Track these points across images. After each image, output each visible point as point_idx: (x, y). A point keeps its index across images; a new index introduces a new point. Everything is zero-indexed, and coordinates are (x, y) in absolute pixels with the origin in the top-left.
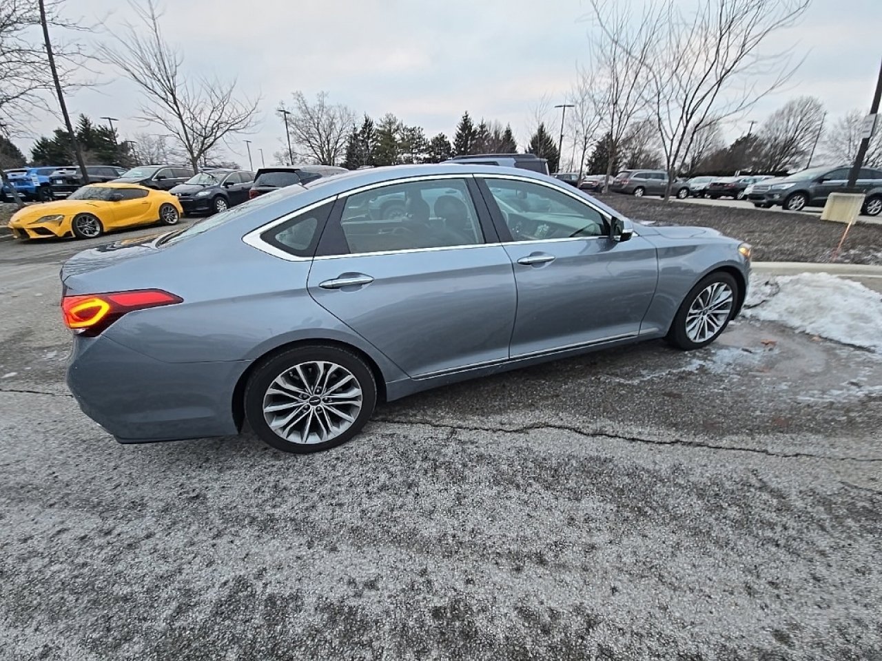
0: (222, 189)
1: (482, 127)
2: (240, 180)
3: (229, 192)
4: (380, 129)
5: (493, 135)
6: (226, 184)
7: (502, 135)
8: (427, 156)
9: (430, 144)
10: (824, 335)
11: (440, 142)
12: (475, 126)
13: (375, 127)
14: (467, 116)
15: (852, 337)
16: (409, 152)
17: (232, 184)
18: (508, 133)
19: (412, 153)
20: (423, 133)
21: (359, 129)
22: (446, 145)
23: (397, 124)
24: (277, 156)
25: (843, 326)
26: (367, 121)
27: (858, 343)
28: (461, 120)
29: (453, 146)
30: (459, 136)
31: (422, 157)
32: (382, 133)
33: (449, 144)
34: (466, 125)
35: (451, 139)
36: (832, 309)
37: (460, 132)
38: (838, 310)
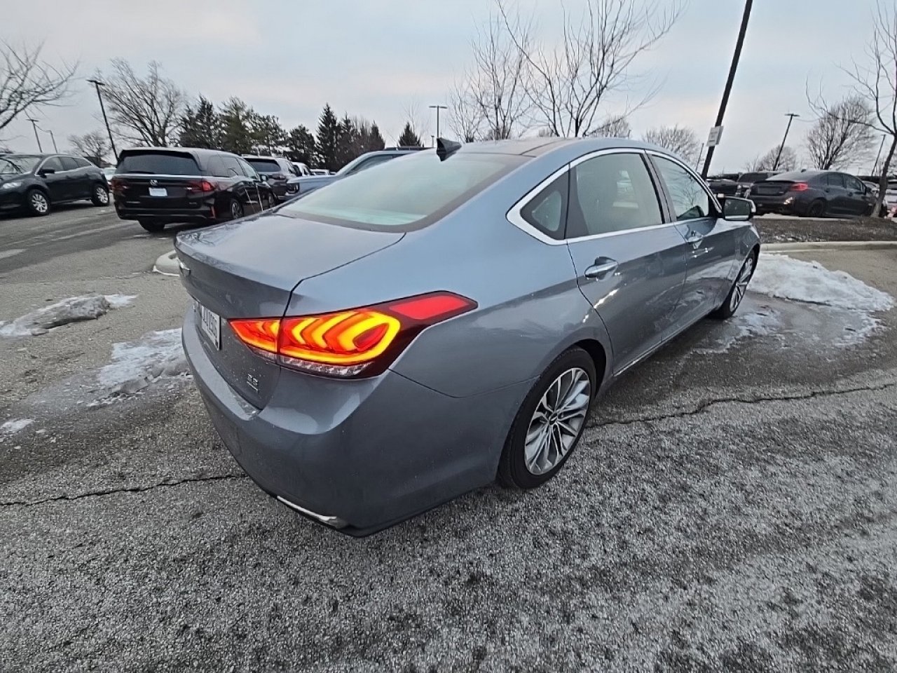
0: (37, 179)
1: (347, 122)
2: (62, 167)
3: (47, 184)
4: (225, 114)
5: (359, 131)
6: (42, 173)
7: (370, 131)
8: (288, 149)
9: (290, 136)
10: (791, 297)
11: (300, 135)
12: (340, 120)
13: (216, 111)
14: (329, 109)
15: (811, 296)
16: (264, 144)
17: (52, 172)
18: (375, 129)
19: (269, 146)
20: (279, 122)
21: (196, 112)
22: (309, 139)
23: (246, 109)
24: (74, 140)
25: (803, 289)
26: (204, 103)
27: (816, 300)
28: (322, 113)
29: (316, 140)
30: (322, 129)
31: (282, 151)
32: (228, 119)
33: (312, 137)
34: (329, 118)
35: (314, 131)
36: (789, 276)
37: (323, 125)
38: (793, 276)
